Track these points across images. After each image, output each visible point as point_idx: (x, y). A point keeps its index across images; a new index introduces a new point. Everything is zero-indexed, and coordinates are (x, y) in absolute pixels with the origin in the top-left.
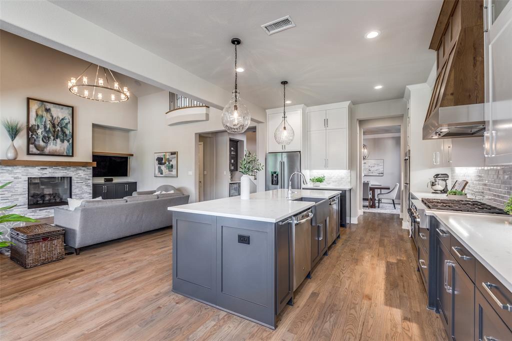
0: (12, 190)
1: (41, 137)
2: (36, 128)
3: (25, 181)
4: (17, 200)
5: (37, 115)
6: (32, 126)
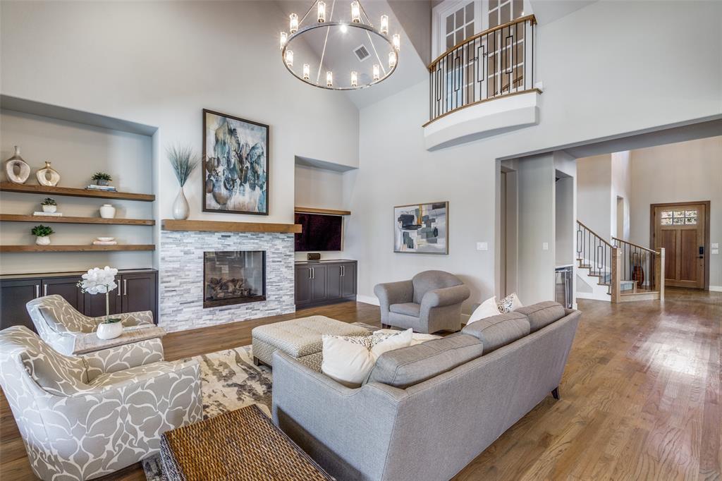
0: (181, 274)
1: (223, 180)
2: (216, 164)
3: (199, 258)
4: (188, 291)
5: (217, 141)
6: (210, 159)
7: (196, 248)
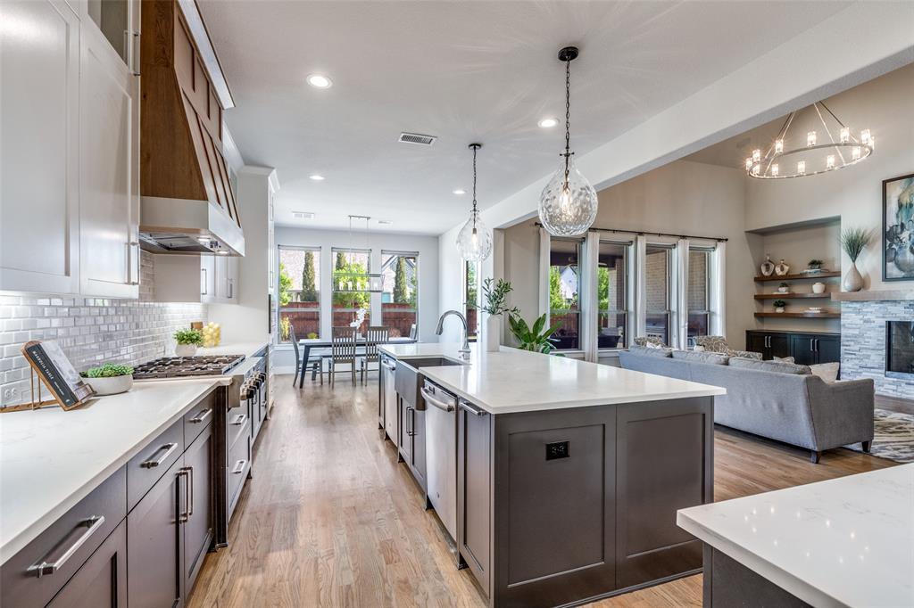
0: (860, 340)
2: (899, 230)
3: (881, 327)
4: (868, 357)
5: (900, 206)
7: (877, 317)
